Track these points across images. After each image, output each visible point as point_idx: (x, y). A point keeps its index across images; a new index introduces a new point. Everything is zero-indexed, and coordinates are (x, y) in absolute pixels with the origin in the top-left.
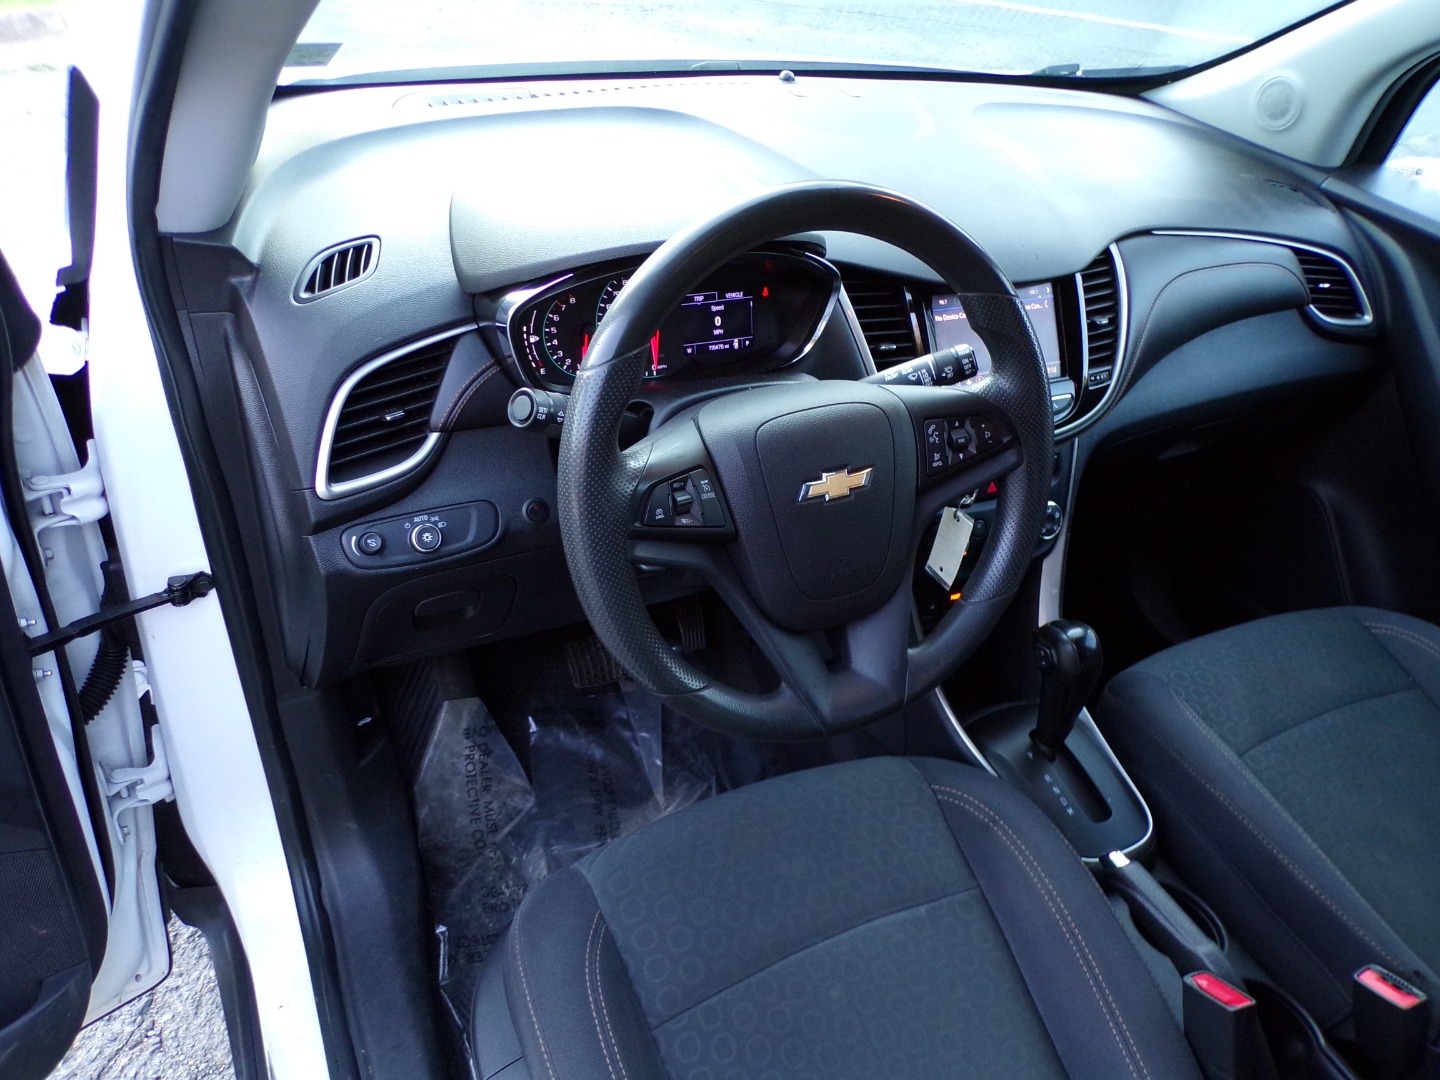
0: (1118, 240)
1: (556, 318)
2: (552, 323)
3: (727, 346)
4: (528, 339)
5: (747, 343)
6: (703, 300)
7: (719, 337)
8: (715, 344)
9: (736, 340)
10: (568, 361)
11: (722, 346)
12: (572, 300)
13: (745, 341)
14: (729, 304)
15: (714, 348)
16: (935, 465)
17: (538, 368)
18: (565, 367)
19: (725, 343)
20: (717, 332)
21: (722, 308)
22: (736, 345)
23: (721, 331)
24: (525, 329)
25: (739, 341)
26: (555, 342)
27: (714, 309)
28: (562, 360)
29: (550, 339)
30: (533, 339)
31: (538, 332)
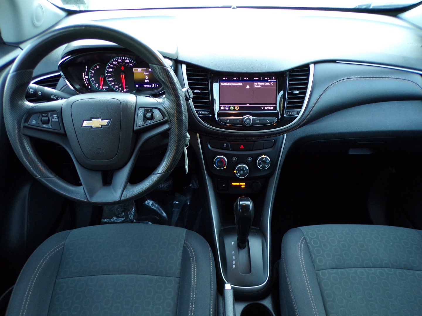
0: (315, 63)
1: (93, 72)
2: (92, 73)
3: (150, 86)
4: (85, 77)
5: (157, 86)
6: (141, 71)
7: (147, 82)
9: (153, 84)
10: (97, 85)
12: (98, 67)
13: (156, 85)
14: (150, 73)
15: (145, 86)
16: (140, 123)
17: (88, 86)
18: (96, 86)
19: (149, 85)
21: (148, 73)
22: (153, 86)
24: (84, 74)
25: (155, 85)
26: (93, 79)
27: (145, 73)
28: (95, 84)
29: (92, 77)
30: (86, 77)
31: (88, 75)
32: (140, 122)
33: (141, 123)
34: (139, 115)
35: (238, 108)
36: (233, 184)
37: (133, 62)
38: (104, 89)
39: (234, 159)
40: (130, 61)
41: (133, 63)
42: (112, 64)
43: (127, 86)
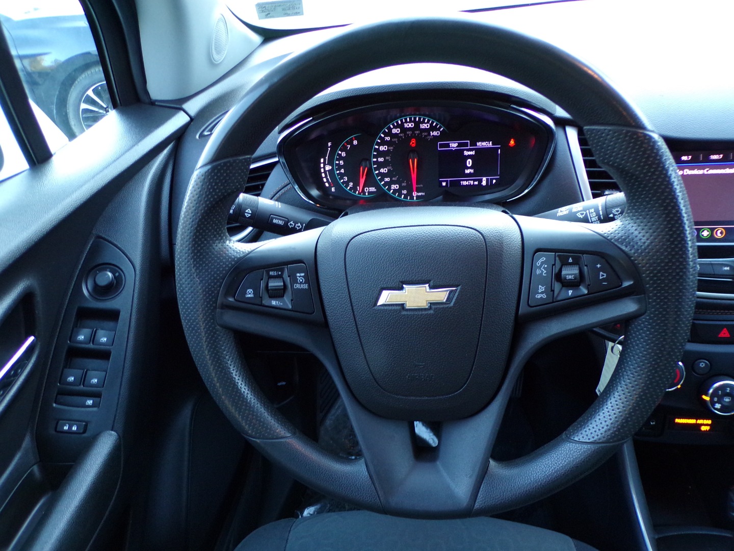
1: (344, 154)
2: (341, 157)
3: (476, 183)
4: (324, 168)
5: (494, 181)
6: (457, 147)
7: (470, 175)
8: (467, 180)
9: (484, 179)
10: (351, 184)
11: (472, 182)
12: (355, 142)
13: (492, 180)
14: (478, 151)
15: (465, 183)
16: (539, 296)
17: (330, 187)
18: (348, 188)
19: (474, 180)
20: (468, 171)
21: (473, 153)
22: (484, 183)
23: (472, 171)
24: (322, 160)
25: (487, 179)
26: (342, 171)
27: (466, 153)
28: (347, 184)
29: (340, 167)
30: (328, 168)
31: (331, 163)
32: (542, 293)
33: (544, 296)
34: (538, 272)
35: (721, 233)
36: (677, 421)
37: (440, 127)
38: (367, 194)
39: (702, 365)
40: (431, 125)
41: (439, 129)
42: (389, 133)
43: (422, 186)
